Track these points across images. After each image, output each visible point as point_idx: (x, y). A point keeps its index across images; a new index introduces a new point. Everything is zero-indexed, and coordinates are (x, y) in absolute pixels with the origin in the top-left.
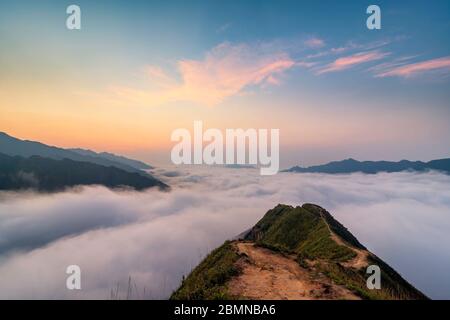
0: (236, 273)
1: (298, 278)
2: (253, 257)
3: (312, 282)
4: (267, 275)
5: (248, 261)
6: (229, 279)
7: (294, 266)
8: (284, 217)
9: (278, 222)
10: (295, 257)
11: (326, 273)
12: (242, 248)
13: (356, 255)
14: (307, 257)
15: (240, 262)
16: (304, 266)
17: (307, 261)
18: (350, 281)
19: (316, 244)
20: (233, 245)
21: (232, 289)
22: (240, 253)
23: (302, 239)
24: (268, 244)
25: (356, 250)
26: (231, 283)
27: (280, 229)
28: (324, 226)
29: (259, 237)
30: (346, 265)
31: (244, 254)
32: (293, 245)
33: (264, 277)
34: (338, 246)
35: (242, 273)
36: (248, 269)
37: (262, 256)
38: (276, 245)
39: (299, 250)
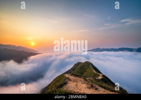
0: (66, 84)
1: (84, 84)
2: (71, 78)
3: (88, 84)
4: (75, 83)
5: (69, 80)
6: (64, 86)
7: (83, 80)
8: (79, 66)
9: (78, 67)
10: (83, 77)
11: (92, 81)
12: (67, 76)
13: (99, 75)
14: (86, 77)
15: (67, 80)
16: (86, 80)
17: (87, 78)
18: (98, 83)
19: (89, 73)
20: (64, 75)
21: (65, 88)
22: (66, 77)
23: (85, 72)
24: (75, 74)
25: (99, 74)
26: (64, 87)
27: (79, 69)
28: (91, 68)
29: (72, 72)
30: (97, 78)
31: (68, 78)
32: (82, 74)
33: (74, 84)
34: (95, 73)
35: (67, 84)
36: (69, 82)
37: (73, 78)
38: (78, 74)
39: (84, 75)
